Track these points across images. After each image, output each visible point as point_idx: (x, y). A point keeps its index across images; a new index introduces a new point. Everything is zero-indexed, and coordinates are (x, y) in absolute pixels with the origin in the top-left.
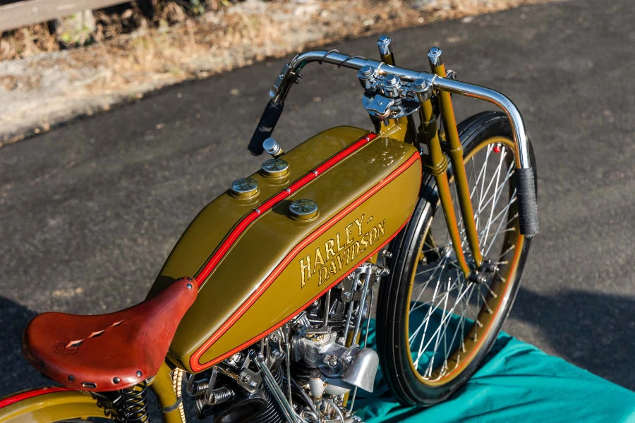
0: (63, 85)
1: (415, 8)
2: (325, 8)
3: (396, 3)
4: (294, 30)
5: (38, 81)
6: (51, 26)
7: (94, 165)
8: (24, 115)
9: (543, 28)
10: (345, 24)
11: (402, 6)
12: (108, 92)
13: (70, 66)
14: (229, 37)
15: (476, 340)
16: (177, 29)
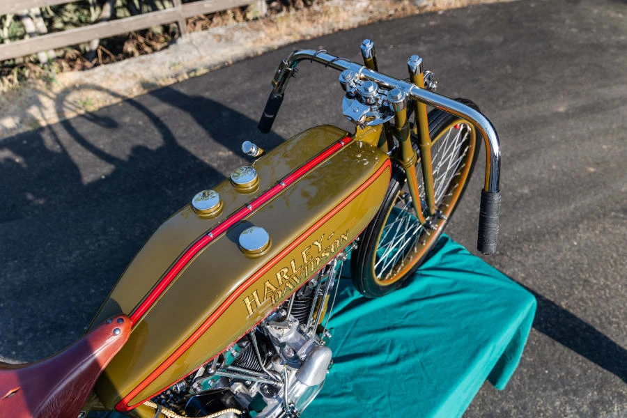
0: (242, 41)
1: (415, 5)
2: (371, 4)
3: (406, 3)
4: (354, 15)
5: (231, 38)
6: (244, 9)
7: (248, 84)
8: (222, 55)
9: (479, 18)
10: (380, 13)
11: (409, 4)
12: (263, 45)
13: (247, 30)
14: (323, 18)
15: (424, 244)
16: (299, 13)
